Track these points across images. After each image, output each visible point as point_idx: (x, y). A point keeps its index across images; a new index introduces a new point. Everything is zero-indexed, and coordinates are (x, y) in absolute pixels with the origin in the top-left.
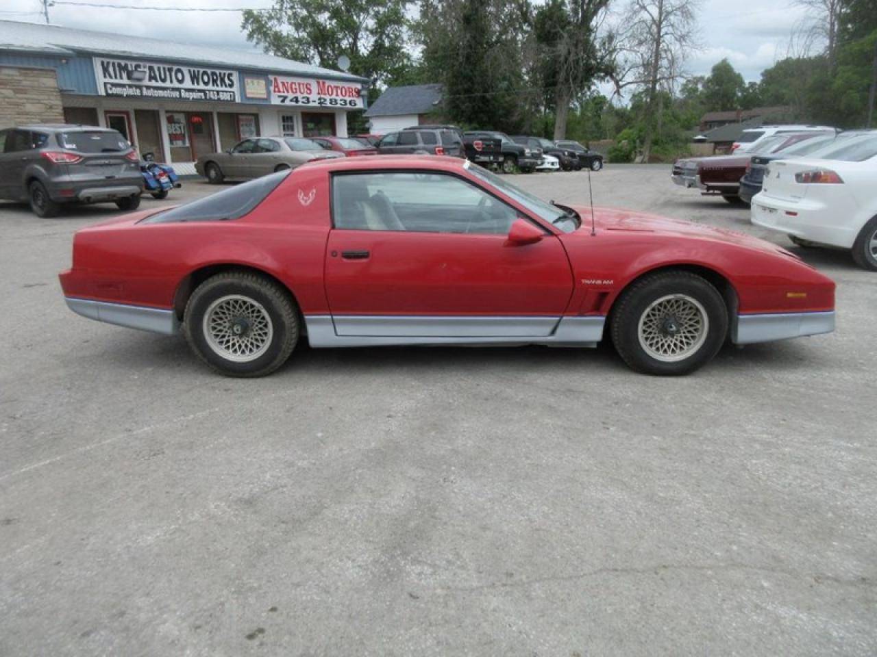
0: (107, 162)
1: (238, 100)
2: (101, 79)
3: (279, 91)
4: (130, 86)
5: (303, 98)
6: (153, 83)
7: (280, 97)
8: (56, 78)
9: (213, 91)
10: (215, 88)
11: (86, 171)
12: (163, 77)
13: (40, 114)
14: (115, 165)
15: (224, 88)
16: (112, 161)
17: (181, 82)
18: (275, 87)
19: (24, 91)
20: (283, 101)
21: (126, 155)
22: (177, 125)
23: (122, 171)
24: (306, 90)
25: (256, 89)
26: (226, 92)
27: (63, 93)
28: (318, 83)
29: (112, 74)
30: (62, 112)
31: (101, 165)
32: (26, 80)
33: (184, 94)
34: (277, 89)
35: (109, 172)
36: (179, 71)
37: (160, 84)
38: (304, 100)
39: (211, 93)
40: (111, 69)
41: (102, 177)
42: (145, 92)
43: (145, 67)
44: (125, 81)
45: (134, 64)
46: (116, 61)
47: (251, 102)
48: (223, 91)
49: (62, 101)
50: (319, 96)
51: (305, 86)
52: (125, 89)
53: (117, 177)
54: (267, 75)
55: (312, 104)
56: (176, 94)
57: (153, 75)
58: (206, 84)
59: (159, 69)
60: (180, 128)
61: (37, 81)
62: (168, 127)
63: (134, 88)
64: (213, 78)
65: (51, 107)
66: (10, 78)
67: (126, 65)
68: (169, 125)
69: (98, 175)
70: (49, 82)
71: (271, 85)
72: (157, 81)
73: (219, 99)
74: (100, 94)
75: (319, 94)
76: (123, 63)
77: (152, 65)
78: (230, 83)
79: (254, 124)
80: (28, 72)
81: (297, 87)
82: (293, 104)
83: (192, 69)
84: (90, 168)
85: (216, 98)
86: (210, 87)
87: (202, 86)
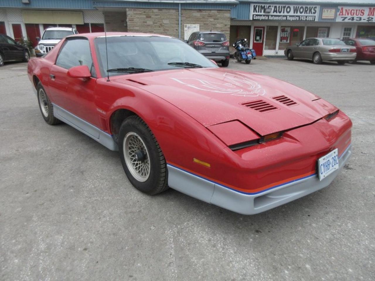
0: (213, 46)
1: (316, 20)
2: (252, 13)
3: (343, 14)
4: (264, 16)
5: (357, 18)
6: (275, 14)
7: (342, 17)
8: (230, 13)
9: (304, 16)
10: (306, 15)
11: (205, 49)
12: (280, 10)
13: (221, 28)
14: (217, 47)
15: (310, 15)
16: (216, 46)
17: (288, 12)
18: (340, 12)
19: (218, 19)
20: (344, 20)
21: (223, 43)
22: (286, 33)
23: (219, 50)
24: (360, 13)
25: (329, 14)
26: (311, 16)
27: (232, 19)
28: (370, 9)
29: (257, 11)
30: (229, 27)
31: (211, 47)
32: (219, 15)
33: (288, 18)
34: (341, 14)
35: (213, 50)
36: (289, 7)
37: (278, 14)
38: (358, 19)
39: (303, 17)
40: (257, 9)
41: (211, 52)
42: (270, 18)
43: (272, 7)
44: (262, 13)
45: (268, 5)
46: (260, 5)
47: (324, 21)
48: (309, 16)
49: (231, 22)
50: (368, 17)
51: (360, 11)
52: (261, 17)
53: (216, 52)
54: (337, 6)
55: (362, 21)
56: (285, 18)
57: (275, 10)
58: (301, 13)
59: (279, 7)
60: (287, 34)
61: (223, 15)
62: (281, 33)
63: (265, 17)
64: (305, 9)
65: (226, 25)
66: (213, 14)
67: (264, 6)
68: (282, 33)
69: (209, 51)
70: (228, 15)
71: (339, 12)
72: (277, 12)
73: (306, 20)
74: (250, 19)
75: (369, 15)
76: (263, 5)
77: (276, 5)
78: (314, 12)
79: (326, 33)
80: (221, 11)
81: (355, 12)
82: (350, 21)
83: (295, 6)
84: (206, 48)
85: (304, 20)
86: (303, 14)
87: (299, 14)
